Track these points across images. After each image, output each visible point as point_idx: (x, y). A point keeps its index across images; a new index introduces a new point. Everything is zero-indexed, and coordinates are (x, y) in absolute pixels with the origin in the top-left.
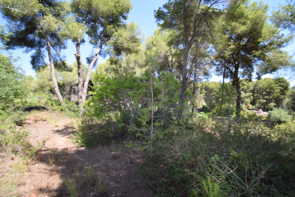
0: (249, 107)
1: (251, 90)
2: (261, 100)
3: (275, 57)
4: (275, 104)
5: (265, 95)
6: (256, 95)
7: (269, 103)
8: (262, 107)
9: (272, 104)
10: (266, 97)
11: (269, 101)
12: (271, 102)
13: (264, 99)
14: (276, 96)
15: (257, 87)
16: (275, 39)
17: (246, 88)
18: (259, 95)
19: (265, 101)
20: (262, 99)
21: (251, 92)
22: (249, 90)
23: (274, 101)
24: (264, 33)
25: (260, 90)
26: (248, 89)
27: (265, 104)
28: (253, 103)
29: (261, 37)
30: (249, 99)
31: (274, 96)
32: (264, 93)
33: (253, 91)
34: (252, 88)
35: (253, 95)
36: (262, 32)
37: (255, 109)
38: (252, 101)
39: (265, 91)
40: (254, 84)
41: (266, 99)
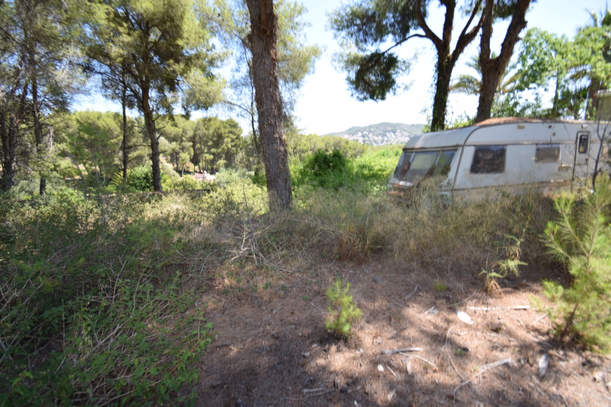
0: (188, 167)
1: (191, 138)
2: (206, 155)
3: (198, 83)
4: (225, 161)
5: (212, 147)
6: (198, 145)
7: (218, 160)
8: (210, 167)
9: (222, 162)
10: (213, 150)
11: (217, 156)
12: (220, 158)
13: (210, 153)
14: (226, 148)
15: (199, 132)
16: (204, 50)
17: (181, 133)
18: (203, 147)
19: (212, 157)
20: (207, 153)
21: (189, 141)
22: (187, 136)
23: (224, 156)
24: (187, 32)
25: (204, 136)
26: (184, 134)
27: (213, 162)
28: (195, 160)
29: (181, 37)
30: (187, 153)
31: (223, 149)
32: (210, 143)
33: (193, 139)
34: (190, 133)
35: (194, 146)
36: (182, 28)
37: (198, 171)
38: (192, 157)
39: (211, 140)
40: (194, 127)
41: (214, 154)
